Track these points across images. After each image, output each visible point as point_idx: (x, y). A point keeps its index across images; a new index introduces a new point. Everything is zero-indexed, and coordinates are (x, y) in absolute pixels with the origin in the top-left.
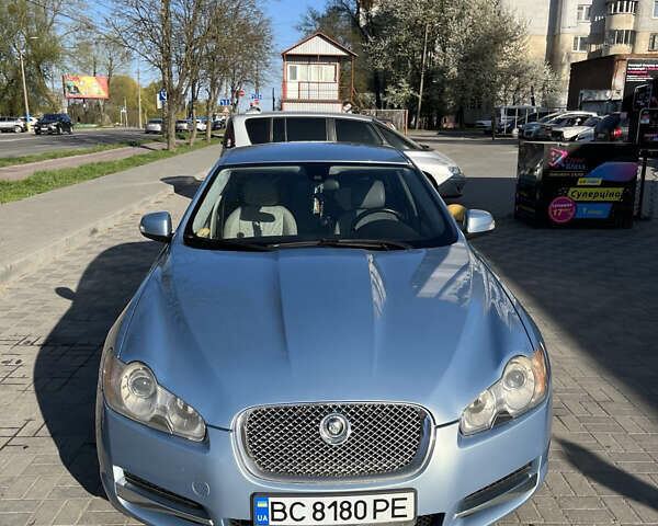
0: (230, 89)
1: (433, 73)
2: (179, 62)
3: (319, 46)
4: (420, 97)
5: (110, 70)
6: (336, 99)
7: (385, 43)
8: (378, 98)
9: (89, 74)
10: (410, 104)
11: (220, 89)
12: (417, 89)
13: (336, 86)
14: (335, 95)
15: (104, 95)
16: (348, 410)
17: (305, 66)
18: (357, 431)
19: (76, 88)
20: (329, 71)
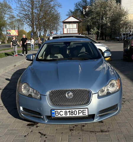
0: (49, 32)
1: (103, 25)
2: (36, 25)
3: (72, 19)
4: (100, 31)
5: (19, 28)
6: (77, 33)
7: (90, 18)
8: (89, 32)
9: (13, 30)
10: (97, 33)
11: (47, 32)
12: (99, 30)
13: (77, 29)
14: (77, 32)
15: (17, 35)
16: (72, 91)
17: (69, 25)
18: (74, 95)
19: (10, 33)
20: (75, 26)
